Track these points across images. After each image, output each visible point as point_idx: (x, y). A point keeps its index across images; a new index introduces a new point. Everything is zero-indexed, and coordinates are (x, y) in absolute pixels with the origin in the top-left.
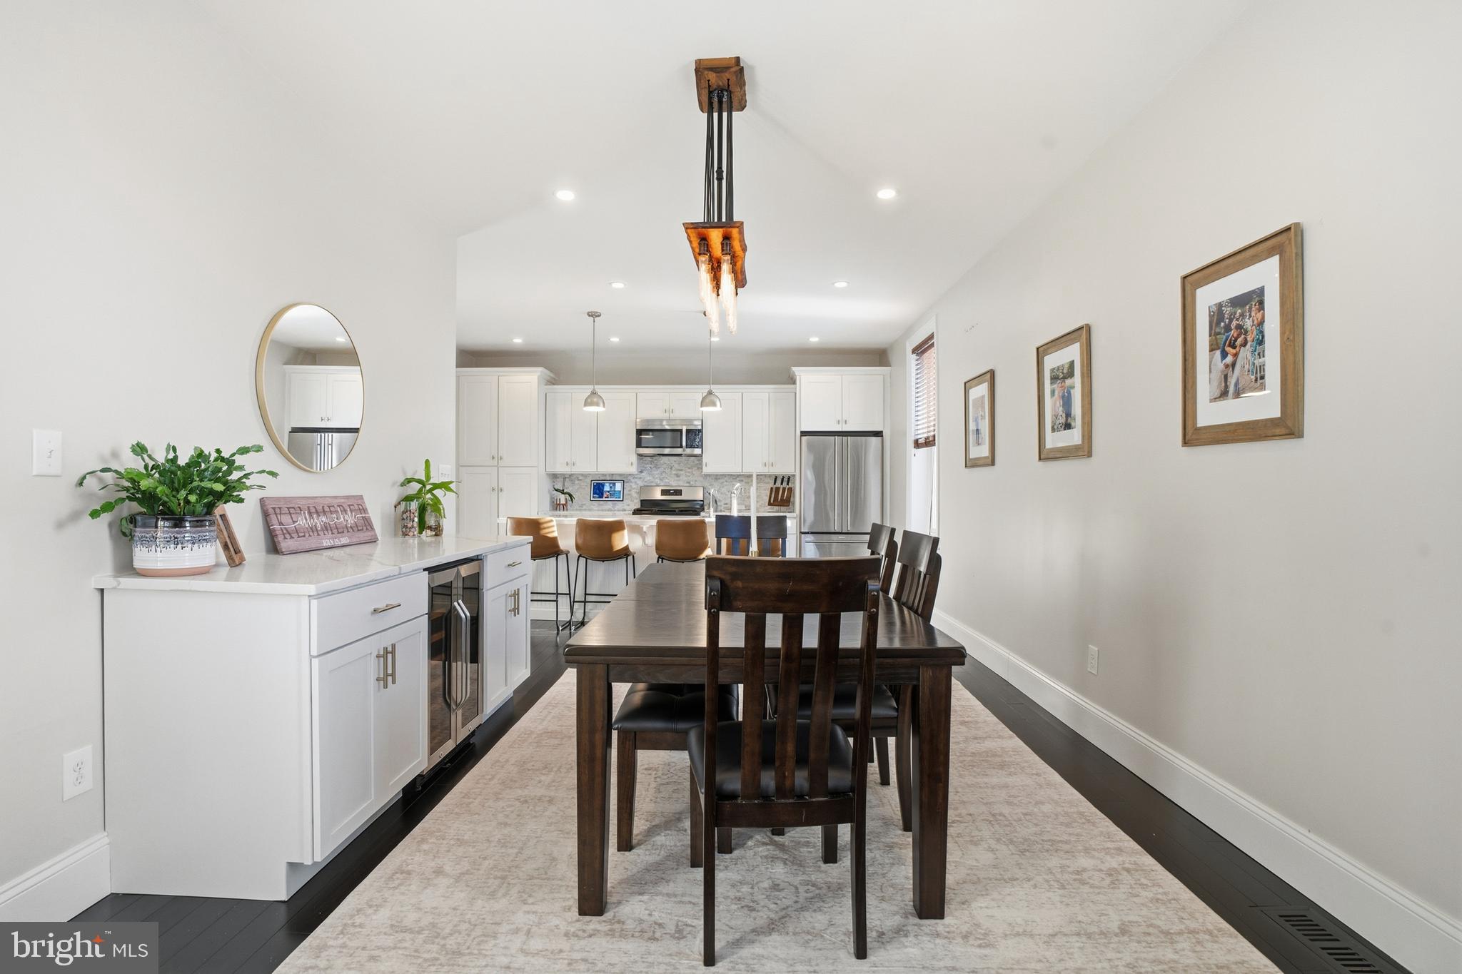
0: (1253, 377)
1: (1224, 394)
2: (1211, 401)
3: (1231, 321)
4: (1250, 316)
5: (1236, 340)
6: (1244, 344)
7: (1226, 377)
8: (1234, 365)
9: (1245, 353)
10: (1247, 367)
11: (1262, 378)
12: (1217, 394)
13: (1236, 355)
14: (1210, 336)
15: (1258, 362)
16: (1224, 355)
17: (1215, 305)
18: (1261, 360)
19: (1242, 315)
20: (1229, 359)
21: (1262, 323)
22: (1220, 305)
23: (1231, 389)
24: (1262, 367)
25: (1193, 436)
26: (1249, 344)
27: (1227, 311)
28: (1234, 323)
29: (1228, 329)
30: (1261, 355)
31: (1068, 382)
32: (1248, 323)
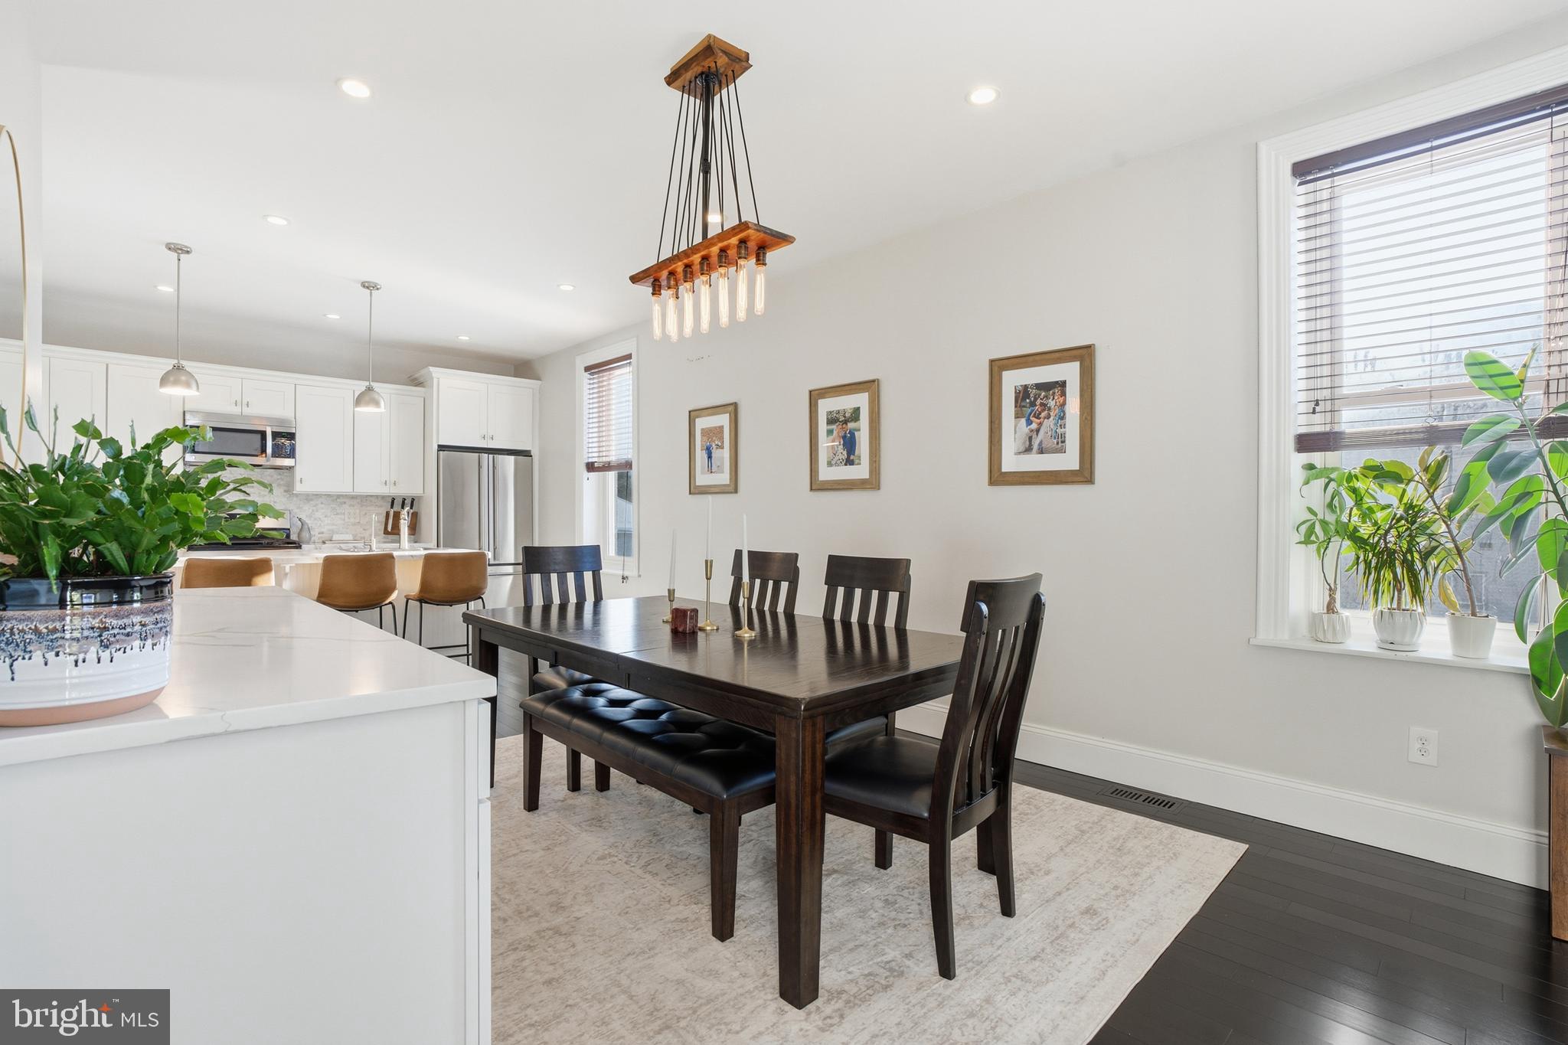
0: (1055, 441)
1: (1028, 450)
2: (1016, 454)
3: (1036, 399)
4: (1054, 399)
5: (1040, 414)
6: (1048, 417)
7: (1030, 438)
8: (1038, 431)
9: (1048, 424)
10: (1050, 433)
11: (1063, 442)
12: (1022, 449)
13: (1040, 424)
14: (1016, 407)
15: (1060, 431)
16: (1029, 422)
17: (1021, 386)
18: (1063, 430)
19: (1046, 397)
20: (1034, 426)
21: (1064, 404)
22: (1026, 387)
23: (1035, 447)
24: (1063, 436)
25: (998, 477)
26: (1052, 418)
27: (1033, 392)
28: (1038, 402)
29: (1033, 404)
30: (1063, 426)
31: (851, 425)
32: (1051, 403)
